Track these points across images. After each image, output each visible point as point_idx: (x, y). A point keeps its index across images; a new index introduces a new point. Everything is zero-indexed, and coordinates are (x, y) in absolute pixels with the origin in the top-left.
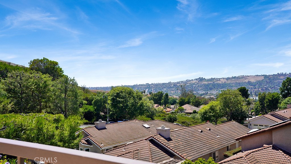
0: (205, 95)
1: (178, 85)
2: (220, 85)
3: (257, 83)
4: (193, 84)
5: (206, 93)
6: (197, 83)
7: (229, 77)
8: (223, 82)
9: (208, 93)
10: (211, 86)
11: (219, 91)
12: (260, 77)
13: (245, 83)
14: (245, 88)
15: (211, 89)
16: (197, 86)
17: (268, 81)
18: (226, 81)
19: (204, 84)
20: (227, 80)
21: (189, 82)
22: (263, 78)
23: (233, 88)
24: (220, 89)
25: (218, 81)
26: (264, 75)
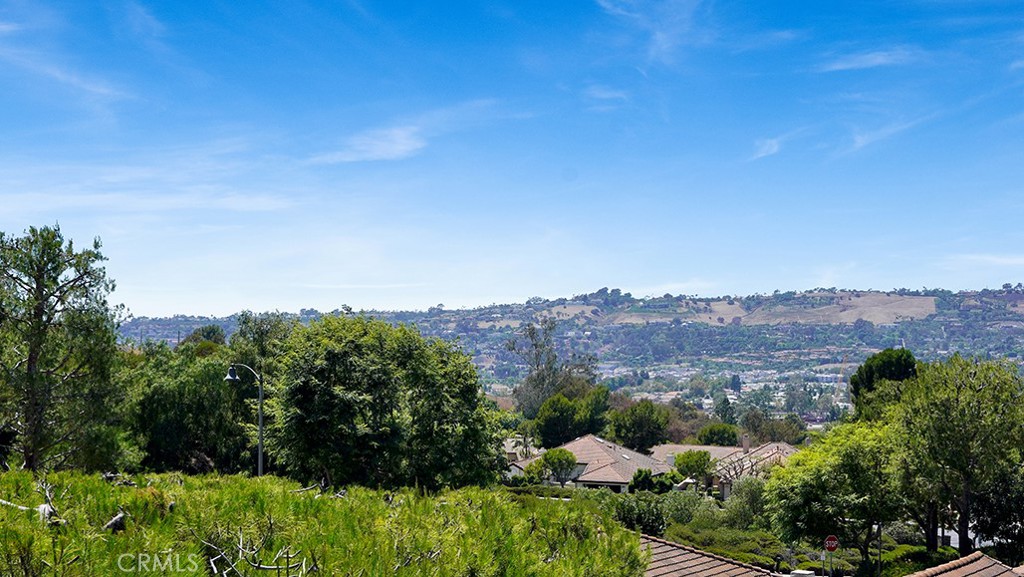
0: (632, 385)
1: (483, 325)
2: (711, 334)
3: (902, 335)
4: (565, 322)
5: (635, 374)
6: (589, 321)
7: (761, 293)
8: (728, 320)
9: (647, 377)
10: (660, 339)
11: (707, 365)
12: (916, 300)
13: (841, 327)
14: (909, 356)
15: (662, 355)
16: (589, 338)
17: (957, 322)
18: (742, 313)
19: (626, 325)
20: (748, 308)
21: (545, 313)
22: (930, 306)
23: (777, 354)
24: (711, 355)
25: (698, 311)
26: (934, 293)
